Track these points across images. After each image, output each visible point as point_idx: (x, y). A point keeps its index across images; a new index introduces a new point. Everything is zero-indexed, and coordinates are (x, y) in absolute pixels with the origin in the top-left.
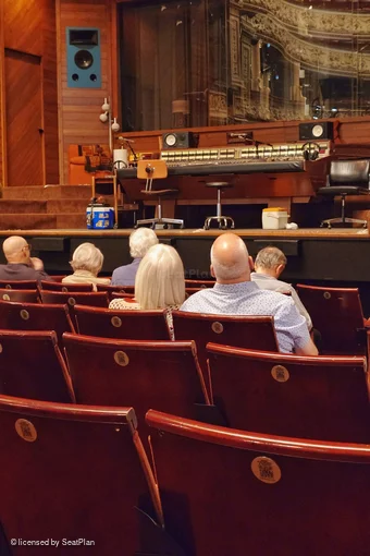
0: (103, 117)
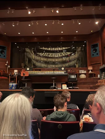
0: (6, 65)
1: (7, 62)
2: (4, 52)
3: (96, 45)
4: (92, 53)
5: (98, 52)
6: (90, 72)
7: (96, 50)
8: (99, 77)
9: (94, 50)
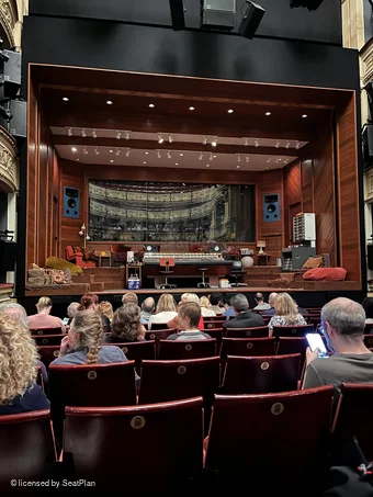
0: (81, 233)
1: (83, 227)
2: (74, 202)
3: (275, 198)
4: (266, 213)
5: (277, 212)
6: (261, 252)
7: (273, 208)
8: (280, 265)
9: (269, 208)
